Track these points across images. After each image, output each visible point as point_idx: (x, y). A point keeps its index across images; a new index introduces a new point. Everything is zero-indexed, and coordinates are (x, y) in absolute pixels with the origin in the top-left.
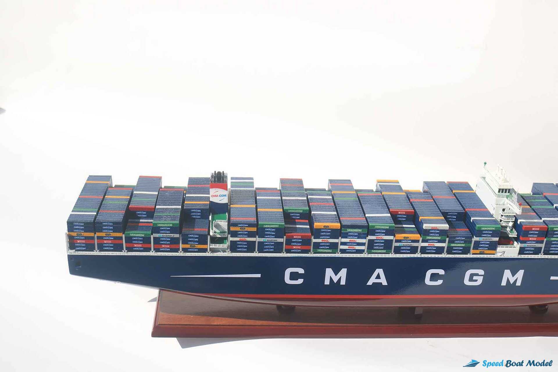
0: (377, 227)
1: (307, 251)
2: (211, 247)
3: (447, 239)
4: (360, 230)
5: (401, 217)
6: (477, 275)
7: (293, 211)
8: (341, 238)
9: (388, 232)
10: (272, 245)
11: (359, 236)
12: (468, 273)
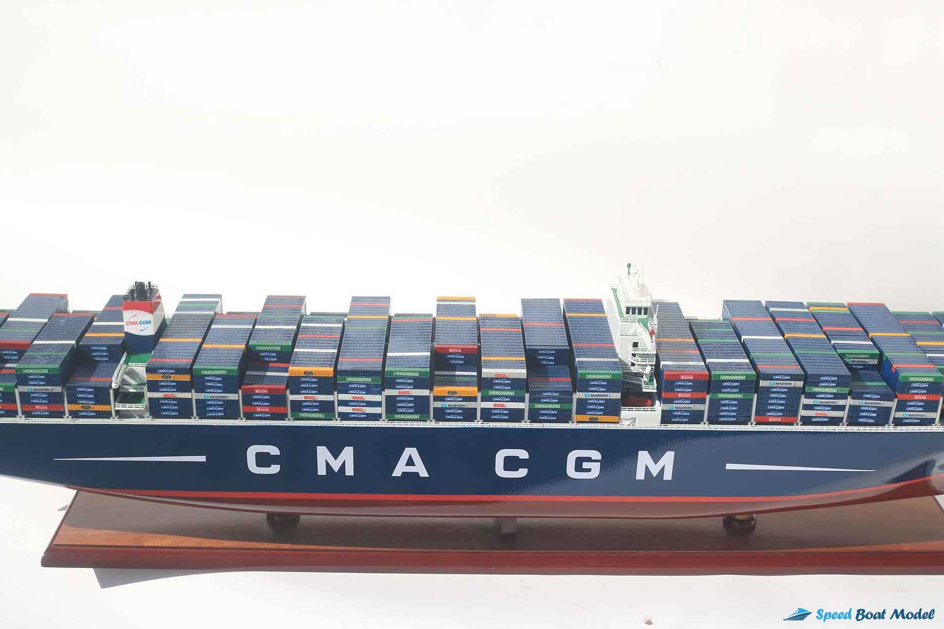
0: (398, 373)
1: (283, 417)
2: (116, 408)
3: (527, 396)
4: (369, 380)
5: (455, 359)
6: (589, 460)
7: (264, 348)
8: (338, 393)
9: (418, 383)
10: (220, 406)
11: (369, 390)
12: (572, 457)
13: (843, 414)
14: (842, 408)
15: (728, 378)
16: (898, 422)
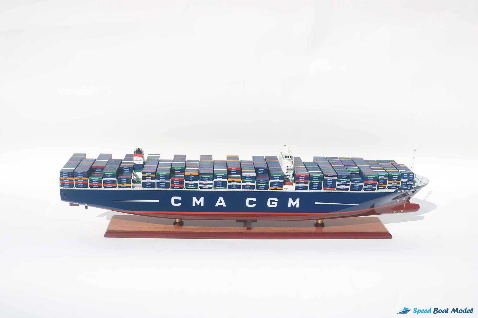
0: (218, 174)
1: (183, 188)
2: (133, 185)
3: (256, 181)
4: (209, 176)
5: (234, 172)
6: (274, 201)
7: (176, 168)
8: (200, 180)
9: (223, 177)
10: (164, 184)
11: (209, 179)
12: (269, 200)
13: (349, 187)
14: (348, 185)
15: (315, 176)
16: (365, 189)
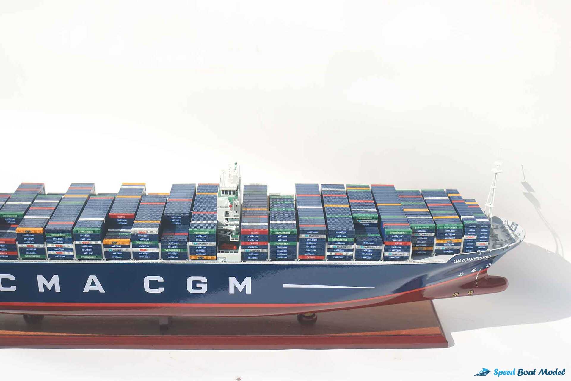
0: (81, 231)
1: (15, 257)
3: (159, 244)
4: (64, 235)
5: (121, 222)
6: (200, 282)
7: (8, 216)
8: (47, 243)
9: (93, 237)
11: (64, 241)
12: (190, 280)
13: (353, 254)
14: (351, 250)
15: (280, 233)
16: (386, 258)
